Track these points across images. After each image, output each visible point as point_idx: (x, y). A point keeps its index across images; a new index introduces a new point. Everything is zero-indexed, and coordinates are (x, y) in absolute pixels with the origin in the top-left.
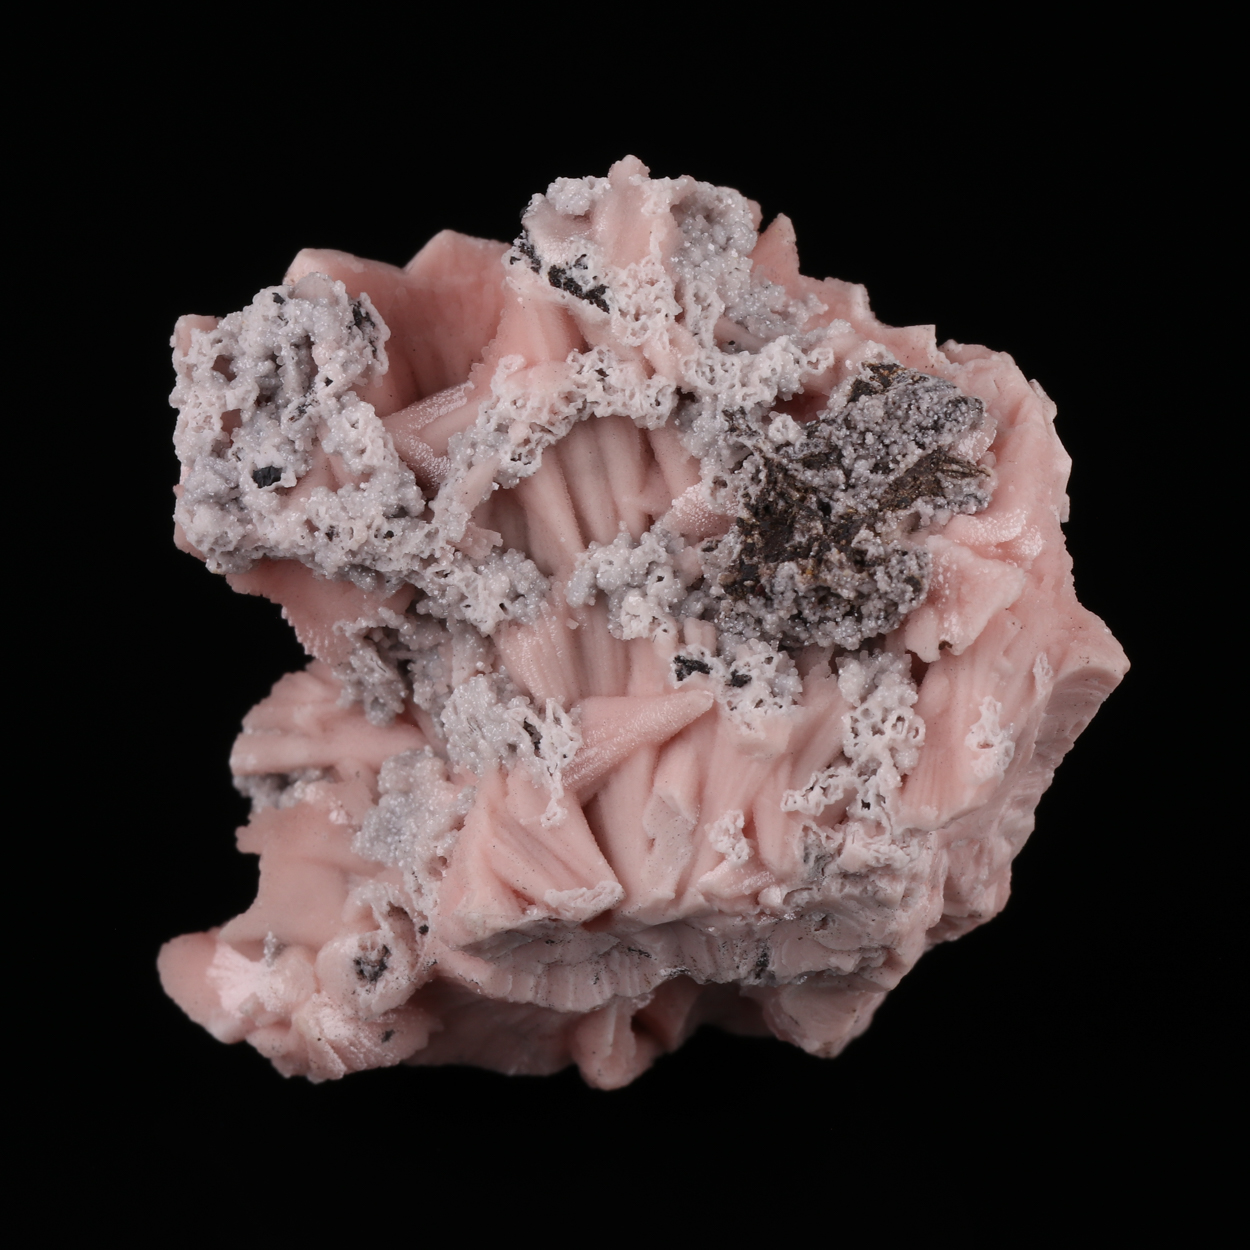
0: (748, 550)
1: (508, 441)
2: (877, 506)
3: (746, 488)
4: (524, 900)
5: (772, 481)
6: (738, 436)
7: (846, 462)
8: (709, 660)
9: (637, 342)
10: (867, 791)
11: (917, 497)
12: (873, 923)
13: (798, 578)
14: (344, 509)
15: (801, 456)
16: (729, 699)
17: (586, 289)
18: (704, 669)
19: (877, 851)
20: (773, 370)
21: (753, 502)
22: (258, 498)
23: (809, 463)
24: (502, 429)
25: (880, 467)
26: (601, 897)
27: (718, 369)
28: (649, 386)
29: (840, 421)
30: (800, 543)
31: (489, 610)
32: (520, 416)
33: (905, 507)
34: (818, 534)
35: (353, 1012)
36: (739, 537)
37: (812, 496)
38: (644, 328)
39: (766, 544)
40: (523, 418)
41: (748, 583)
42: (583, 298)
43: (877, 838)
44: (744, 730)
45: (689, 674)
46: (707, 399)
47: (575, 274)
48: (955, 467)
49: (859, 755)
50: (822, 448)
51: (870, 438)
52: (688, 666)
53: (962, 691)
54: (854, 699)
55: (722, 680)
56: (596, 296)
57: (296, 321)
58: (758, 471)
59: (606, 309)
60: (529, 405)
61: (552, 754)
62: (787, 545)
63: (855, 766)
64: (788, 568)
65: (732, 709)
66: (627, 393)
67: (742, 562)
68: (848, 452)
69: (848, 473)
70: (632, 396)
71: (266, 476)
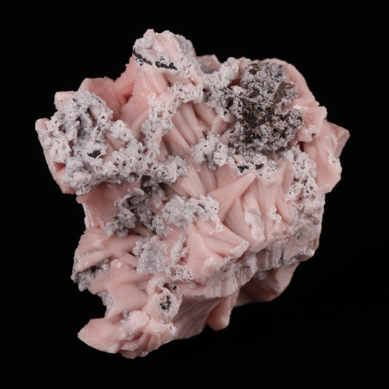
0: (246, 127)
1: (163, 119)
2: (273, 104)
3: (238, 109)
4: (223, 256)
5: (245, 104)
6: (228, 95)
7: (260, 93)
8: (246, 164)
9: (189, 77)
10: (306, 188)
11: (281, 98)
12: (312, 232)
13: (267, 128)
14: (125, 155)
15: (248, 95)
16: (259, 173)
17: (168, 65)
18: (247, 167)
19: (316, 204)
20: (227, 74)
21: (241, 112)
22: (95, 162)
23: (251, 97)
24: (160, 116)
25: (270, 92)
26: (243, 248)
27: (211, 78)
28: (196, 89)
29: (255, 80)
30: (261, 119)
31: (174, 174)
32: (165, 109)
33: (280, 102)
34: (265, 115)
35: (164, 321)
36: (240, 125)
37: (255, 106)
38: (189, 72)
39: (250, 124)
40: (166, 109)
41: (252, 136)
42: (168, 68)
43: (314, 201)
44: (267, 180)
45: (243, 170)
46: (212, 88)
47: (163, 62)
48: (287, 86)
49: (301, 177)
50: (252, 91)
51: (265, 84)
52: (242, 168)
53: (320, 148)
54: (293, 161)
55: (254, 168)
56: (172, 66)
57: (85, 104)
58: (239, 103)
59: (176, 69)
60: (166, 105)
61: (212, 210)
62: (257, 122)
63: (300, 181)
64: (263, 127)
65: (261, 176)
66: (191, 93)
67: (245, 132)
68: (260, 89)
69: (262, 96)
70: (193, 93)
71: (95, 154)
